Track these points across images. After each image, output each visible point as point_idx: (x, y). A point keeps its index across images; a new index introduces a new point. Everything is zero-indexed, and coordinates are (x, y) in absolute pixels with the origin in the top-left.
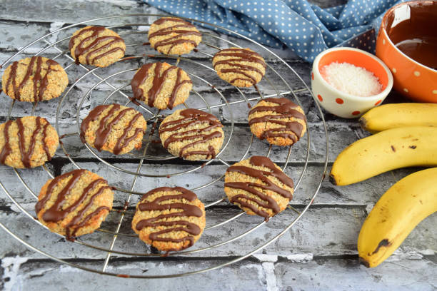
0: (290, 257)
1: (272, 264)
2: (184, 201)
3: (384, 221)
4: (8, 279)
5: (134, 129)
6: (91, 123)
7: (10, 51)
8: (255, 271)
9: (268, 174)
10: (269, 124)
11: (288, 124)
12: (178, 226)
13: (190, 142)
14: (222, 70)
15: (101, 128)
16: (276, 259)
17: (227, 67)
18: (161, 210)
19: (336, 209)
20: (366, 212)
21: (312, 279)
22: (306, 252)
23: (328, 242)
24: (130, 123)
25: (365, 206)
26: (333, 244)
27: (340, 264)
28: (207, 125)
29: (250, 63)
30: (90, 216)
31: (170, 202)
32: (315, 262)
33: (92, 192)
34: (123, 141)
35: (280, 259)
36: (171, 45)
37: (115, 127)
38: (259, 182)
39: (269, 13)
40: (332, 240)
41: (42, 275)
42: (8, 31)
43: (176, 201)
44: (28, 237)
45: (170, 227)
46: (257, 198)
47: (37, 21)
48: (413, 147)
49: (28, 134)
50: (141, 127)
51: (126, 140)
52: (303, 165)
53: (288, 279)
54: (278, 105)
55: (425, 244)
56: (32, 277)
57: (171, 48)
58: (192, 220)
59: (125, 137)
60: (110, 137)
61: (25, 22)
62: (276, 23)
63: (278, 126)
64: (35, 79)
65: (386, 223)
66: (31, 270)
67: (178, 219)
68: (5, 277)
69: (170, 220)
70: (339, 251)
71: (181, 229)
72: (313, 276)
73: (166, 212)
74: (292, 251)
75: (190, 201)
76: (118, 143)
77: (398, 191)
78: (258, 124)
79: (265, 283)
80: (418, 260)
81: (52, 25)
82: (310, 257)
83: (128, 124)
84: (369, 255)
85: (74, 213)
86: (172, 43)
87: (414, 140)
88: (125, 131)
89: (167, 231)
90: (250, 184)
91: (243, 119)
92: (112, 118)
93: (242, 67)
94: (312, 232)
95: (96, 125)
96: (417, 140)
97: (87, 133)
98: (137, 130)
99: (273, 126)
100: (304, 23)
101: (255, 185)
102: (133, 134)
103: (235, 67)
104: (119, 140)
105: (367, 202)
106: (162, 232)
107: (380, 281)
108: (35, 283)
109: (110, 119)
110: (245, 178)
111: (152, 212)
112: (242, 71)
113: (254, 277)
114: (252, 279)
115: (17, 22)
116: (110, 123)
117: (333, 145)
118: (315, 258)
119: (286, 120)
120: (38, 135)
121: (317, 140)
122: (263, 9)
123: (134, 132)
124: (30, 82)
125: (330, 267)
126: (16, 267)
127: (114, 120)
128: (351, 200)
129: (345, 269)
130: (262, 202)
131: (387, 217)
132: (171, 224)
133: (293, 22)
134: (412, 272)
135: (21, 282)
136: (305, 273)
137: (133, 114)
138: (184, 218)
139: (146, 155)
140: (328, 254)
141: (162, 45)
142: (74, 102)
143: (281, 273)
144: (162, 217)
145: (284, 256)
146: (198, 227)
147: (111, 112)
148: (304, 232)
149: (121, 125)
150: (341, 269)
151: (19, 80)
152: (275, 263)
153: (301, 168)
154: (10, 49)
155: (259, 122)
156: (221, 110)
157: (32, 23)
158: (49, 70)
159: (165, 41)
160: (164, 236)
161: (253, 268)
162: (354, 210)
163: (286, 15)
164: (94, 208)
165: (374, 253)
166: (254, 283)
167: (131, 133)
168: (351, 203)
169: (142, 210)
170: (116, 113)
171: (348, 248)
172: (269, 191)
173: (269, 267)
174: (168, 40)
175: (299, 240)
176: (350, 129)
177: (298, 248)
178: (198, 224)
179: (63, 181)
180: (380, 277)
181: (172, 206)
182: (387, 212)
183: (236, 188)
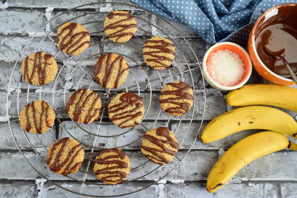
0: (173, 181)
1: (163, 185)
2: (119, 159)
3: (222, 173)
4: (39, 191)
5: (94, 109)
6: (71, 106)
7: (24, 36)
8: (154, 189)
9: (165, 142)
10: (170, 104)
11: (181, 104)
12: (115, 174)
13: (124, 120)
14: (147, 59)
15: (76, 110)
16: (165, 182)
17: (150, 57)
18: (107, 164)
19: (202, 152)
20: (218, 154)
21: (182, 194)
22: (181, 179)
23: (194, 173)
24: (92, 105)
25: (218, 150)
26: (196, 174)
27: (197, 185)
28: (134, 107)
29: (165, 54)
30: (72, 169)
31: (112, 159)
32: (185, 184)
33: (73, 155)
34: (88, 118)
35: (168, 182)
36: (117, 38)
37: (84, 109)
38: (159, 148)
39: (182, 10)
40: (196, 171)
41: (54, 189)
42: (21, 18)
43: (116, 159)
44: (46, 167)
45: (112, 175)
46: (157, 157)
47: (37, 7)
48: (251, 123)
49: (38, 116)
50: (98, 107)
52: (189, 121)
53: (170, 193)
54: (178, 89)
55: (245, 174)
56: (50, 189)
57: (118, 39)
58: (123, 170)
59: (89, 116)
60: (81, 115)
61: (29, 9)
62: (186, 18)
63: (175, 106)
64: (39, 72)
65: (223, 175)
66: (49, 186)
67: (115, 170)
68: (38, 189)
69: (112, 170)
70: (198, 178)
71: (117, 176)
72: (183, 193)
73: (110, 166)
74: (174, 178)
75: (122, 158)
76: (86, 120)
77: (235, 153)
78: (164, 104)
79: (158, 195)
80: (239, 184)
81: (46, 10)
82: (183, 181)
83: (91, 107)
84: (211, 189)
85: (65, 167)
86: (118, 36)
87: (252, 119)
88: (89, 111)
89: (110, 177)
90: (154, 149)
91: (159, 88)
93: (160, 57)
94: (186, 167)
95: (73, 108)
96: (254, 118)
97: (69, 113)
98: (96, 110)
99: (172, 105)
100: (204, 19)
101: (156, 150)
102: (94, 113)
103: (155, 58)
104: (86, 117)
105: (220, 147)
106: (107, 177)
107: (216, 196)
108: (52, 193)
109: (81, 104)
110: (152, 145)
111: (103, 165)
112: (159, 61)
113: (153, 192)
114: (152, 193)
115: (25, 9)
116: (81, 107)
117: (209, 107)
118: (186, 182)
119: (181, 101)
120: (44, 116)
121: (200, 103)
122: (178, 7)
123: (94, 111)
124: (36, 74)
125: (192, 187)
126: (42, 184)
127: (83, 104)
128: (212, 146)
129: (200, 188)
130: (160, 159)
131: (223, 171)
132: (112, 173)
133: (197, 16)
134: (233, 191)
135: (45, 192)
136: (179, 190)
138: (119, 170)
139: (102, 121)
140: (193, 179)
141: (112, 37)
142: (62, 76)
143: (167, 190)
144: (107, 168)
145: (170, 181)
146: (126, 173)
147: (81, 98)
148: (182, 166)
149: (87, 108)
150: (197, 188)
151: (30, 72)
152: (165, 184)
153: (187, 124)
154: (24, 34)
155: (165, 103)
156: (146, 80)
157: (34, 9)
158: (46, 63)
159: (114, 33)
160: (108, 179)
161: (153, 187)
162: (212, 153)
163: (193, 11)
164: (74, 163)
165: (213, 189)
166: (153, 195)
167: (92, 113)
168: (211, 148)
169: (99, 163)
170: (84, 98)
171: (203, 176)
172: (164, 153)
173: (161, 187)
174: (116, 33)
175: (179, 172)
176: (221, 95)
177: (178, 176)
178: (125, 172)
179: (58, 147)
180: (216, 193)
181: (113, 162)
182: (225, 167)
183: (146, 150)
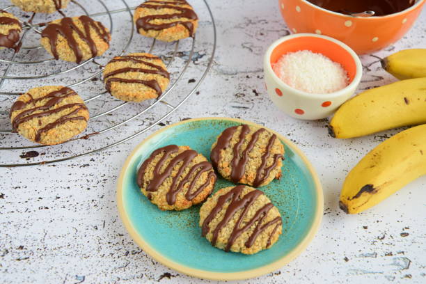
3: (373, 166)
5: (272, 156)
6: (223, 151)
15: (235, 157)
24: (267, 148)
34: (262, 171)
37: (251, 154)
50: (279, 152)
51: (266, 170)
59: (264, 167)
60: (247, 167)
65: (375, 169)
76: (258, 175)
77: (399, 139)
83: (264, 150)
84: (349, 199)
88: (263, 158)
92: (246, 145)
95: (229, 154)
97: (220, 165)
98: (276, 156)
102: (272, 162)
104: (258, 170)
109: (244, 146)
116: (245, 151)
123: (273, 159)
127: (249, 146)
131: (377, 163)
137: (267, 136)
147: (241, 137)
149: (257, 152)
165: (354, 198)
167: (270, 161)
170: (248, 137)
182: (379, 158)
